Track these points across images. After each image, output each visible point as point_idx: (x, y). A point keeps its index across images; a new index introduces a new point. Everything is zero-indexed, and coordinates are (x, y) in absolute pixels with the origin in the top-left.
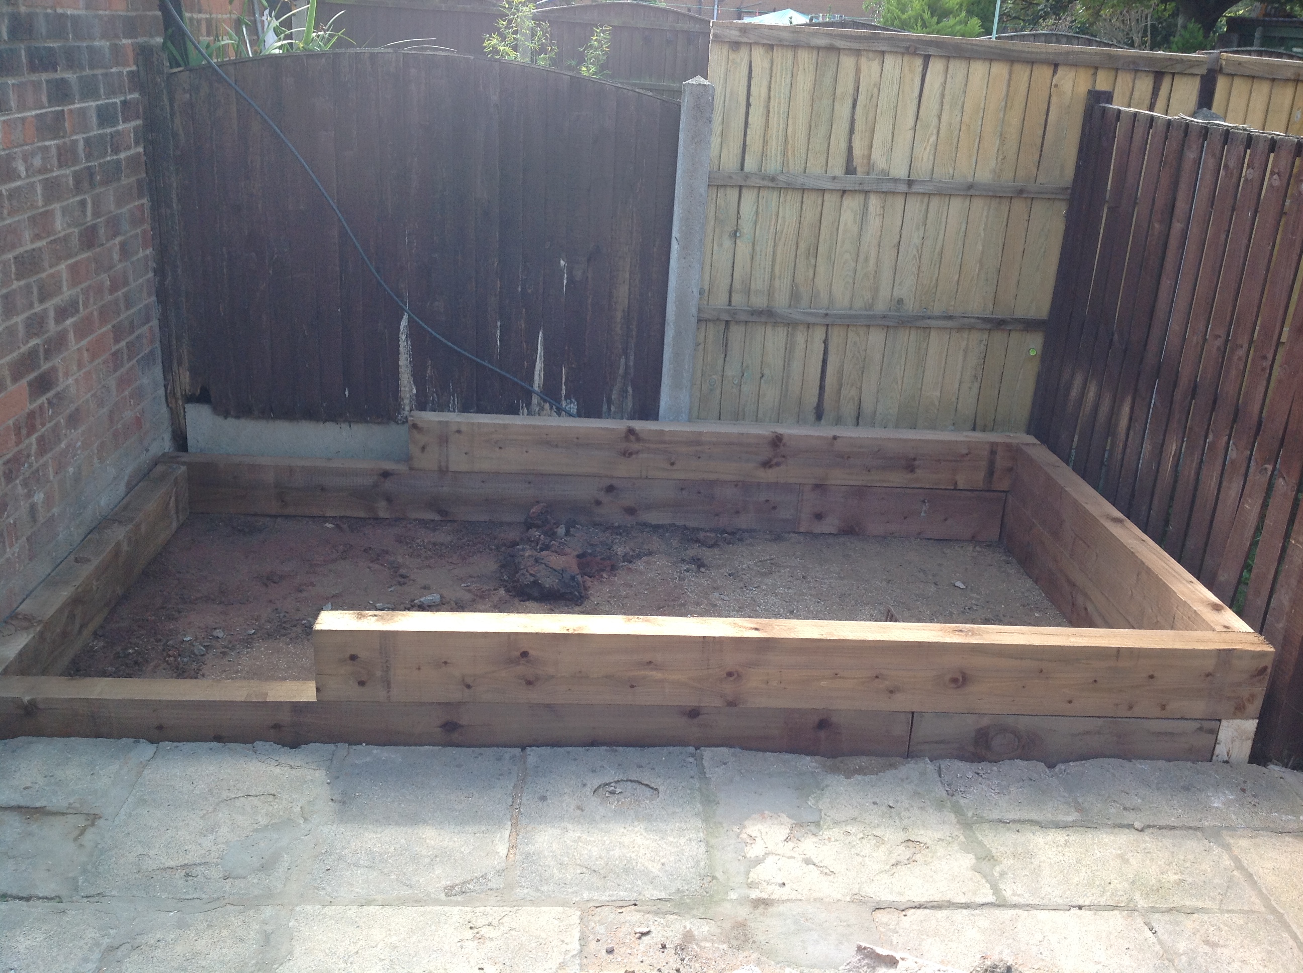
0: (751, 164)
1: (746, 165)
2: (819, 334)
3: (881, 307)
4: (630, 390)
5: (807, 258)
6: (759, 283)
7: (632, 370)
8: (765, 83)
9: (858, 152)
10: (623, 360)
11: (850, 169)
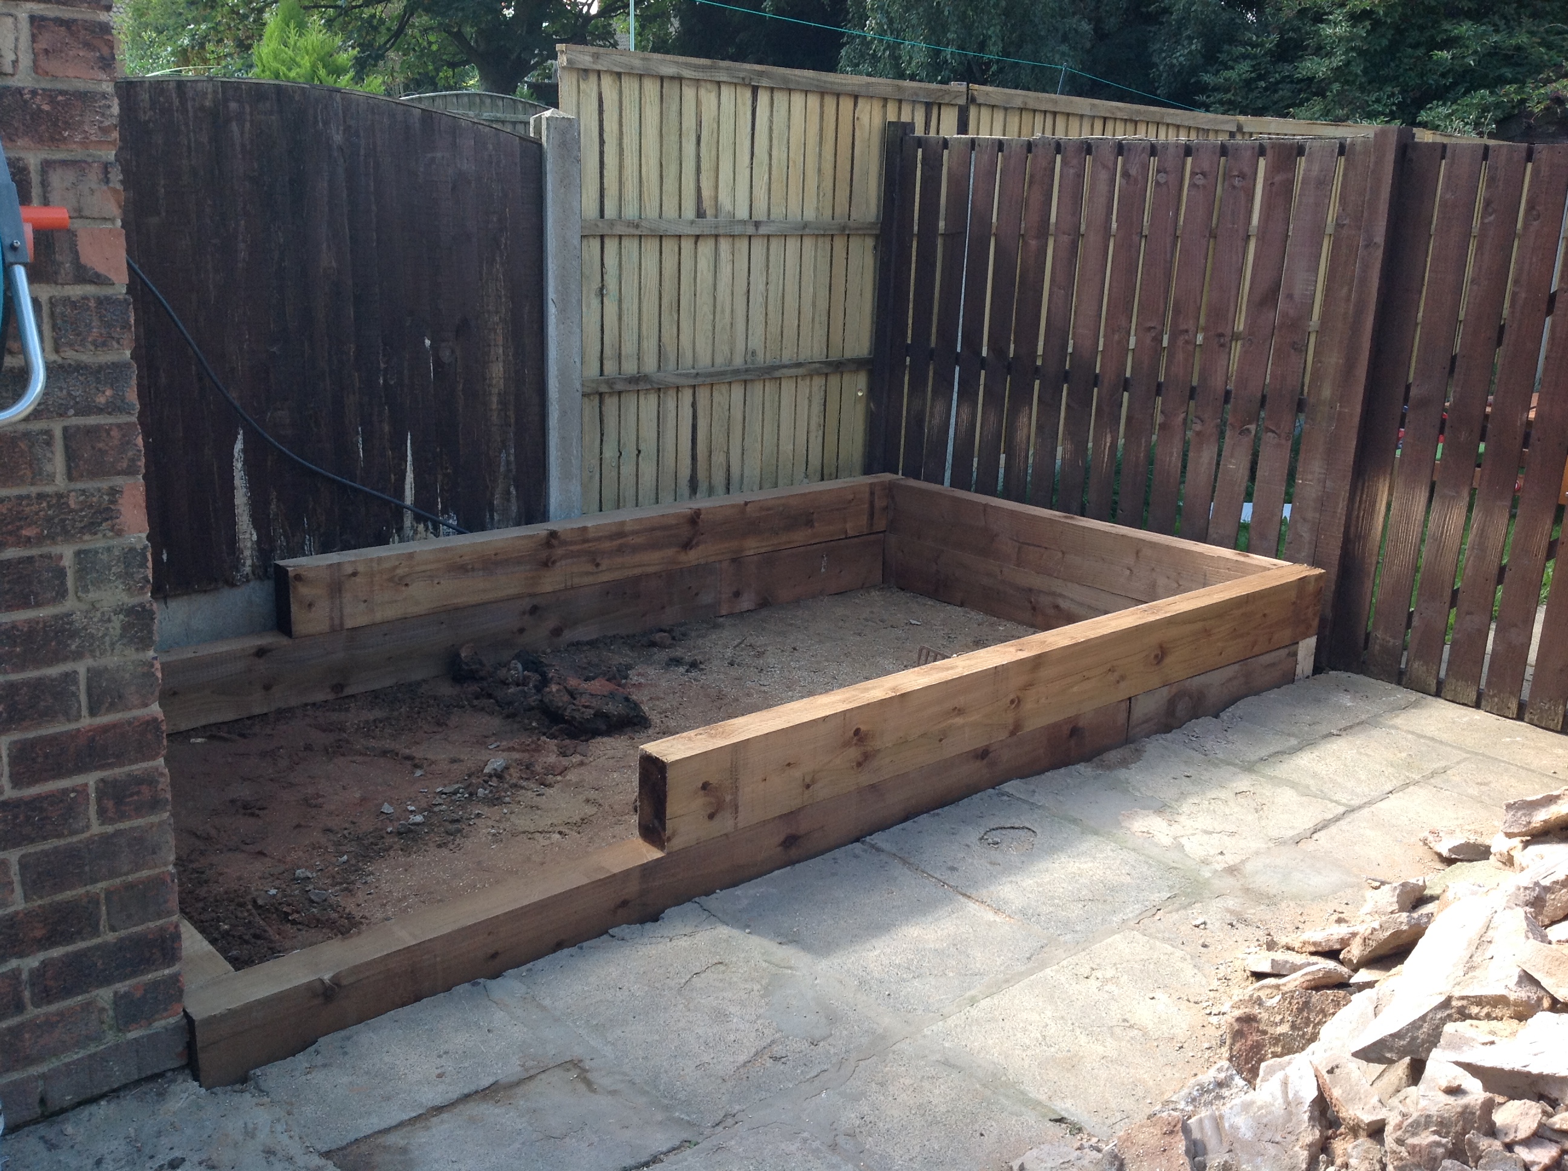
0: (610, 212)
1: (606, 212)
2: (687, 396)
3: (738, 362)
4: (512, 489)
5: (671, 314)
6: (629, 347)
7: (513, 467)
8: (616, 117)
9: (706, 193)
10: (503, 455)
11: (700, 214)
